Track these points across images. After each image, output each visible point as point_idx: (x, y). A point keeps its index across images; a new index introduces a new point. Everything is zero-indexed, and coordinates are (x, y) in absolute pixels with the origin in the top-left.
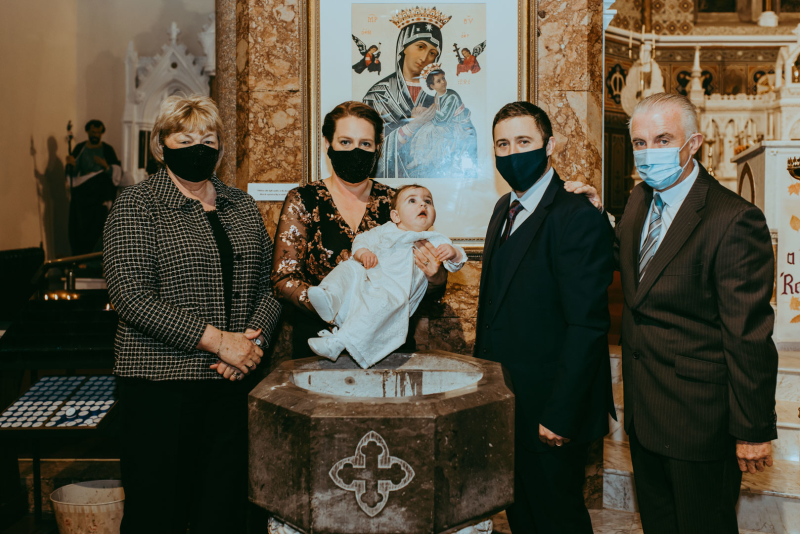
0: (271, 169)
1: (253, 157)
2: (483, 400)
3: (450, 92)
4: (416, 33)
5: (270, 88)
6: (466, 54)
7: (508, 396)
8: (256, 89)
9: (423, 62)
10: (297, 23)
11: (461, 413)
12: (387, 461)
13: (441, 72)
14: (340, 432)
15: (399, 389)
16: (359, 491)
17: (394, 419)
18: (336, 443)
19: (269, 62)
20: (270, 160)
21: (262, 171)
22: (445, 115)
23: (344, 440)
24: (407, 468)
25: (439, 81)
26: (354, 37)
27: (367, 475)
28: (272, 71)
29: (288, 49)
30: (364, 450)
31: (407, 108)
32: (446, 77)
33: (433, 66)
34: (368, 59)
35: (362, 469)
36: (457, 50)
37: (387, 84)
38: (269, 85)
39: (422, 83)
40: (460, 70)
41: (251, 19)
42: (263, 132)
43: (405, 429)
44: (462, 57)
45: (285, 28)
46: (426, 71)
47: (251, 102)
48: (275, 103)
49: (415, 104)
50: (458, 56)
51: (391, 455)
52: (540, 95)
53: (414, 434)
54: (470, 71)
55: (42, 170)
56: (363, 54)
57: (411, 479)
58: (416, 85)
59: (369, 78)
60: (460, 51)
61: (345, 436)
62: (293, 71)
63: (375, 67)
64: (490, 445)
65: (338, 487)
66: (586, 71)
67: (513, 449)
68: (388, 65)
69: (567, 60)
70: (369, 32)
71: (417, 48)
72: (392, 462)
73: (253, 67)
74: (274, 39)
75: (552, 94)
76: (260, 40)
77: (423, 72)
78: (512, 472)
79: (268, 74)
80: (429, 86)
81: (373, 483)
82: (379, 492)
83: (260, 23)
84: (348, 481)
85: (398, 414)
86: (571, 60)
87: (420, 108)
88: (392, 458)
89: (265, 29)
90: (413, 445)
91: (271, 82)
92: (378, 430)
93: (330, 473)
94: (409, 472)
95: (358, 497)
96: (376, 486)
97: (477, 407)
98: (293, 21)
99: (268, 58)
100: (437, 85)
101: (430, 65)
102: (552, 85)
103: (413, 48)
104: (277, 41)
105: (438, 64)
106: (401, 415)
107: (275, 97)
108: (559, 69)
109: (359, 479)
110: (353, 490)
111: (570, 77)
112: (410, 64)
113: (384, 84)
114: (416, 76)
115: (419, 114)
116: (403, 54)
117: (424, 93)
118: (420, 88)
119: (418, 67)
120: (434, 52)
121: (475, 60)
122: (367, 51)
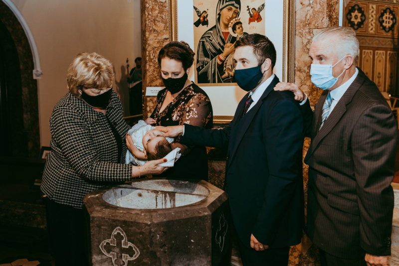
0: (157, 80)
1: (148, 74)
2: (187, 215)
3: (245, 33)
4: (226, 2)
5: (155, 38)
6: (254, 11)
7: (206, 214)
8: (149, 39)
9: (230, 18)
10: (167, 2)
11: (168, 222)
12: (126, 244)
13: (240, 23)
14: (103, 225)
15: (164, 202)
16: (114, 258)
17: (129, 222)
18: (102, 231)
19: (155, 24)
20: (156, 75)
21: (152, 81)
23: (106, 230)
24: (136, 249)
25: (239, 28)
26: (194, 7)
27: (117, 250)
28: (156, 29)
29: (164, 17)
30: (115, 236)
31: (222, 44)
32: (243, 25)
33: (236, 20)
34: (202, 19)
35: (115, 246)
36: (249, 9)
37: (212, 32)
38: (155, 36)
40: (250, 21)
41: (146, 3)
42: (153, 61)
43: (134, 228)
44: (252, 13)
45: (162, 5)
46: (232, 23)
47: (147, 45)
48: (158, 45)
49: (226, 42)
50: (249, 13)
51: (128, 241)
52: (297, 32)
53: (139, 231)
54: (256, 21)
55: (118, 81)
56: (199, 16)
57: (138, 256)
58: (227, 31)
59: (203, 29)
60: (250, 10)
61: (106, 228)
62: (166, 28)
63: (205, 23)
64: (192, 241)
65: (104, 254)
66: (325, 16)
67: (210, 244)
68: (212, 21)
69: (314, 10)
70: (202, 4)
71: (227, 10)
72: (129, 245)
73: (147, 28)
74: (157, 12)
75: (304, 31)
76: (150, 13)
77: (230, 24)
78: (209, 257)
79: (154, 30)
80: (233, 31)
81: (120, 255)
82: (123, 260)
83: (151, 4)
84: (108, 252)
85: (131, 219)
86: (316, 10)
87: (229, 44)
88: (129, 242)
89: (153, 7)
90: (138, 237)
91: (156, 35)
92: (121, 227)
93: (100, 246)
94: (137, 251)
95: (113, 261)
96: (121, 256)
97: (181, 219)
98: (166, 2)
99: (154, 22)
100: (238, 31)
101: (234, 20)
102: (304, 26)
103: (225, 10)
104: (158, 13)
105: (239, 18)
106: (133, 220)
107: (158, 42)
108: (308, 16)
109: (113, 251)
110: (111, 256)
111: (315, 20)
112: (224, 20)
113: (210, 32)
114: (227, 26)
115: (228, 47)
116: (219, 15)
117: (231, 35)
118: (229, 33)
119: (228, 21)
120: (236, 12)
121: (259, 14)
122: (201, 15)
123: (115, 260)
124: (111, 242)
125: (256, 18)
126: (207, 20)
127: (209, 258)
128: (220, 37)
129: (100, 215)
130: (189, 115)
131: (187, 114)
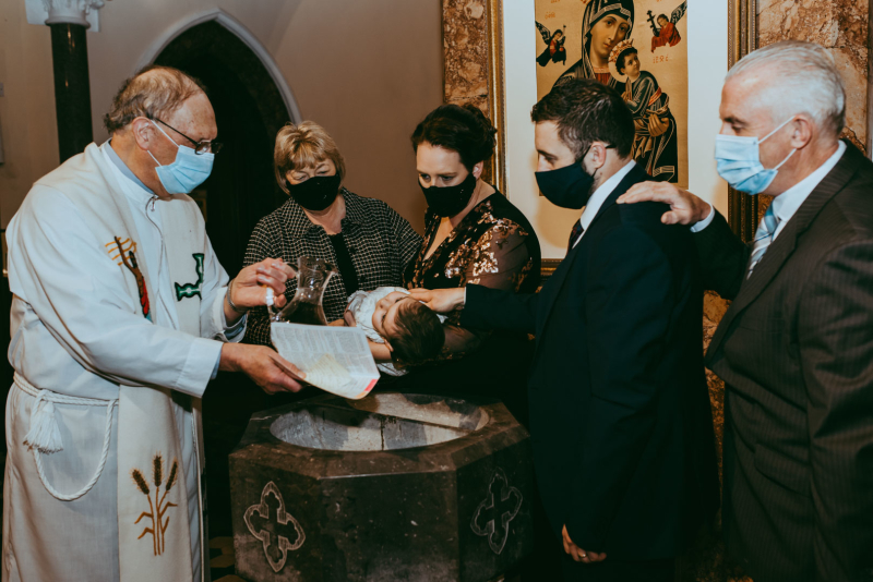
3: (645, 74)
4: (603, 5)
5: (463, 95)
6: (663, 22)
7: (444, 468)
8: (452, 96)
9: (612, 42)
12: (284, 517)
13: (635, 51)
14: (248, 476)
16: (266, 542)
17: (287, 472)
18: (247, 487)
19: (463, 67)
22: (639, 104)
23: (252, 485)
24: (299, 529)
25: (631, 63)
26: (537, 24)
27: (270, 527)
28: (465, 76)
29: (479, 49)
30: (267, 499)
32: (639, 56)
33: (624, 45)
34: (552, 47)
35: (266, 520)
36: (651, 19)
38: (462, 92)
39: (612, 67)
40: (655, 45)
41: (447, 23)
43: (295, 486)
44: (658, 26)
45: (475, 26)
46: (615, 52)
50: (653, 26)
51: (288, 511)
53: (303, 493)
54: (668, 44)
56: (547, 42)
57: (303, 542)
59: (556, 69)
60: (655, 20)
61: (253, 481)
62: (482, 73)
63: (560, 55)
64: (413, 523)
65: (250, 533)
66: (829, 19)
67: (456, 534)
68: (574, 52)
69: (802, 7)
70: (553, 15)
71: (605, 24)
72: (288, 519)
73: (448, 75)
74: (466, 40)
76: (453, 43)
77: (612, 54)
78: (454, 561)
79: (462, 79)
80: (619, 70)
81: (274, 537)
82: (280, 548)
83: (454, 25)
84: (258, 531)
85: (292, 468)
86: (807, 5)
88: (287, 514)
89: (458, 30)
90: (302, 505)
91: (464, 89)
92: (276, 482)
93: (245, 517)
94: (301, 533)
95: (265, 547)
96: (277, 539)
98: (481, 18)
99: (461, 63)
100: (629, 68)
101: (620, 44)
103: (600, 25)
104: (469, 42)
105: (630, 40)
106: (293, 470)
108: (789, 21)
109: (265, 529)
110: (261, 539)
111: (805, 31)
112: (598, 46)
113: (570, 74)
114: (604, 60)
116: (589, 36)
117: (613, 80)
118: (609, 74)
119: (607, 49)
120: (625, 26)
121: (674, 28)
122: (551, 38)
123: (269, 548)
124: (261, 509)
125: (669, 35)
126: (564, 50)
127: (454, 565)
129: (244, 456)
130: (479, 268)
131: (476, 265)
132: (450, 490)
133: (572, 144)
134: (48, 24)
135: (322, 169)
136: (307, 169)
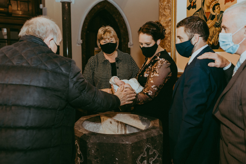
3: (222, 12)
5: (164, 20)
8: (161, 21)
9: (211, 1)
12: (79, 152)
13: (218, 4)
15: (121, 129)
19: (165, 11)
20: (164, 45)
22: (219, 22)
25: (217, 8)
28: (165, 14)
29: (170, 5)
32: (220, 6)
33: (215, 2)
34: (192, 4)
37: (198, 13)
38: (164, 19)
39: (211, 10)
40: (226, 2)
43: (82, 143)
48: (166, 25)
49: (208, 19)
51: (80, 150)
54: (230, 2)
56: (190, 2)
57: (83, 160)
58: (208, 11)
59: (193, 11)
63: (194, 7)
64: (117, 159)
68: (199, 5)
73: (160, 14)
74: (166, 2)
76: (162, 4)
77: (211, 5)
79: (164, 15)
80: (213, 11)
82: (78, 161)
87: (210, 21)
91: (165, 18)
92: (78, 141)
96: (78, 158)
100: (217, 10)
104: (167, 3)
105: (217, 1)
107: (166, 23)
112: (207, 3)
113: (197, 13)
114: (208, 7)
115: (209, 23)
117: (211, 14)
118: (210, 12)
119: (210, 4)
122: (192, 1)
126: (196, 5)
128: (204, 16)
130: (153, 74)
131: (152, 73)
132: (129, 150)
133: (188, 34)
134: (61, 2)
135: (112, 40)
136: (107, 40)
